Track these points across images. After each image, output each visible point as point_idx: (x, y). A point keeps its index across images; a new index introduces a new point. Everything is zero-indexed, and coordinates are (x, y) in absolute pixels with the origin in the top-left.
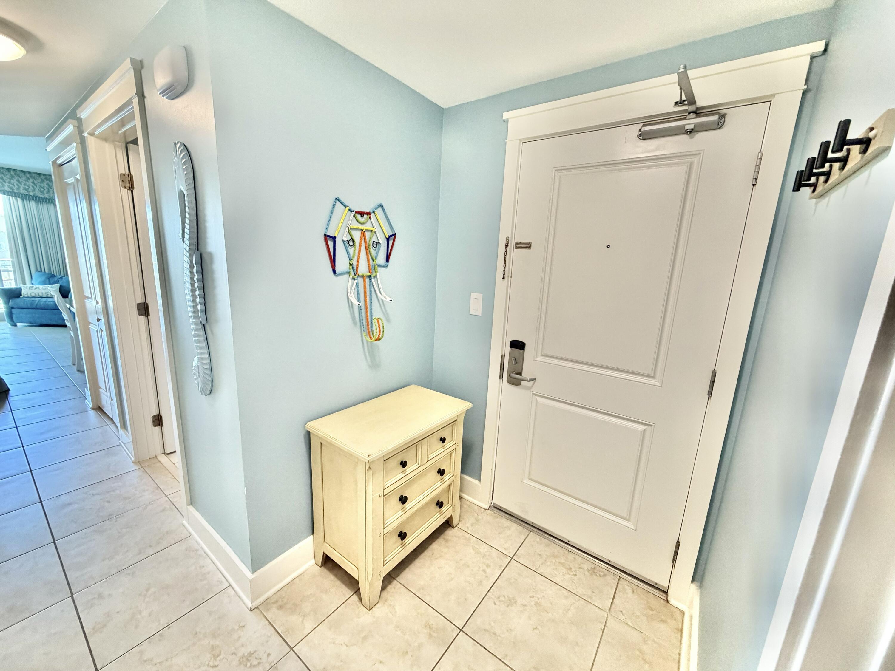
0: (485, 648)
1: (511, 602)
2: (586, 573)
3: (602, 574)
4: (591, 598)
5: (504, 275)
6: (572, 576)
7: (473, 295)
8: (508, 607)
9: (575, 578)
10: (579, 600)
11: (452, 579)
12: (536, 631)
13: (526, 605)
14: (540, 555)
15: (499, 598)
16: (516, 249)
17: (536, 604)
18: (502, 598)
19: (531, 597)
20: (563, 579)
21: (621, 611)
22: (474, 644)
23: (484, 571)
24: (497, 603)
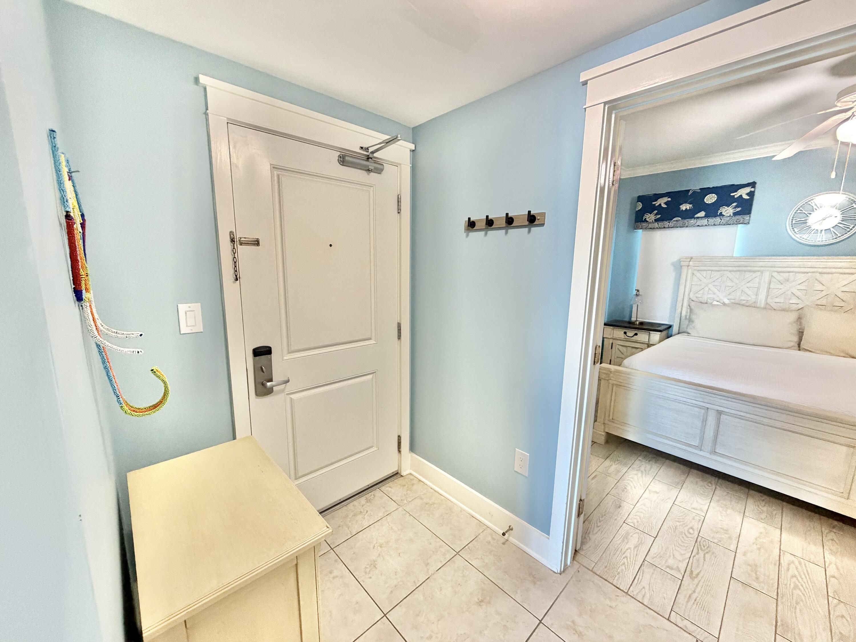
0: (405, 598)
1: (374, 565)
2: (368, 504)
3: (373, 496)
4: (386, 511)
5: (236, 276)
6: (367, 514)
7: (183, 308)
8: (376, 568)
9: (369, 512)
10: (387, 518)
11: (330, 612)
12: (401, 555)
13: (379, 555)
14: (339, 527)
15: (366, 573)
16: (241, 245)
17: (381, 547)
18: (368, 570)
19: (374, 548)
20: (367, 520)
21: (402, 500)
22: (400, 606)
23: (334, 578)
24: (370, 575)
